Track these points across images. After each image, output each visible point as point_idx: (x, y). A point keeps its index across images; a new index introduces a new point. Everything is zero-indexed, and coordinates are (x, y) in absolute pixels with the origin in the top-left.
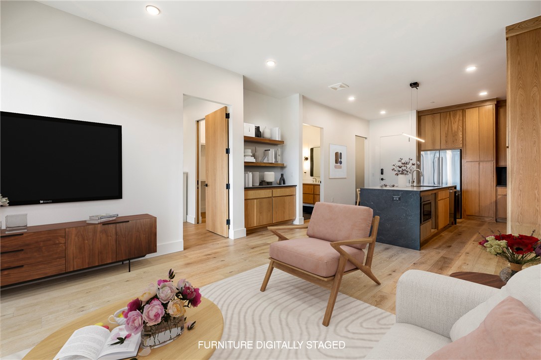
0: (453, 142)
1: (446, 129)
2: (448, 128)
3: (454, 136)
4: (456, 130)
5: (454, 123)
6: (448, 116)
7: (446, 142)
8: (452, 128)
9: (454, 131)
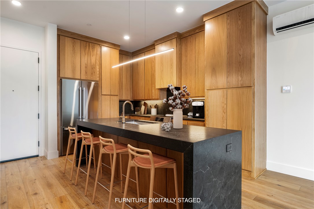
0: (92, 74)
1: (86, 59)
2: (88, 59)
3: (92, 69)
4: (94, 64)
5: (92, 56)
6: (88, 47)
7: (86, 73)
8: (91, 60)
9: (92, 64)
